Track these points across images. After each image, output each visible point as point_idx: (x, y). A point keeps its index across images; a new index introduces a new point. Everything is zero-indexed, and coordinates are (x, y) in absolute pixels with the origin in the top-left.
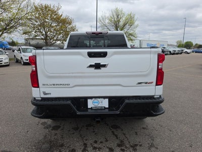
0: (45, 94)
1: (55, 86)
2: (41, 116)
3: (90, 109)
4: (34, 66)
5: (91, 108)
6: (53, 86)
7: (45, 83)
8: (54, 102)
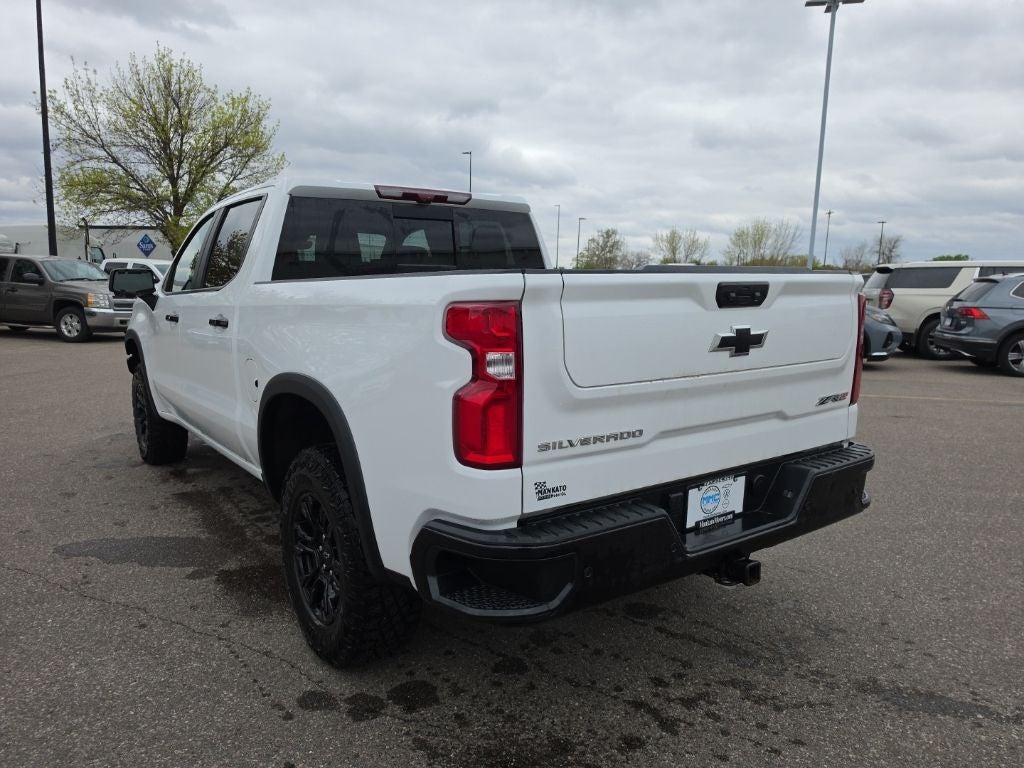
0: (543, 492)
1: (591, 448)
2: (556, 603)
3: (691, 530)
4: (512, 355)
5: (697, 529)
6: (579, 449)
7: (550, 441)
8: (607, 524)
